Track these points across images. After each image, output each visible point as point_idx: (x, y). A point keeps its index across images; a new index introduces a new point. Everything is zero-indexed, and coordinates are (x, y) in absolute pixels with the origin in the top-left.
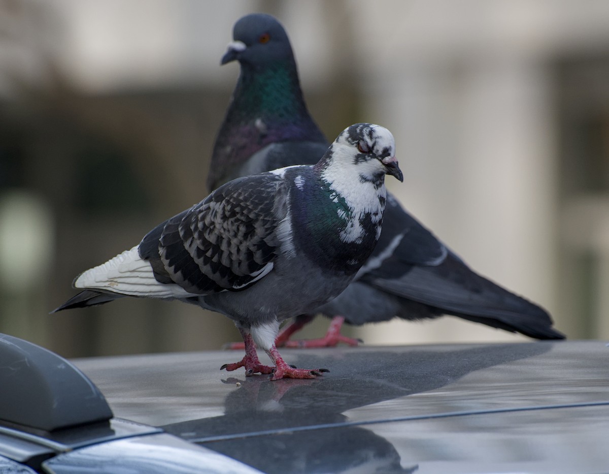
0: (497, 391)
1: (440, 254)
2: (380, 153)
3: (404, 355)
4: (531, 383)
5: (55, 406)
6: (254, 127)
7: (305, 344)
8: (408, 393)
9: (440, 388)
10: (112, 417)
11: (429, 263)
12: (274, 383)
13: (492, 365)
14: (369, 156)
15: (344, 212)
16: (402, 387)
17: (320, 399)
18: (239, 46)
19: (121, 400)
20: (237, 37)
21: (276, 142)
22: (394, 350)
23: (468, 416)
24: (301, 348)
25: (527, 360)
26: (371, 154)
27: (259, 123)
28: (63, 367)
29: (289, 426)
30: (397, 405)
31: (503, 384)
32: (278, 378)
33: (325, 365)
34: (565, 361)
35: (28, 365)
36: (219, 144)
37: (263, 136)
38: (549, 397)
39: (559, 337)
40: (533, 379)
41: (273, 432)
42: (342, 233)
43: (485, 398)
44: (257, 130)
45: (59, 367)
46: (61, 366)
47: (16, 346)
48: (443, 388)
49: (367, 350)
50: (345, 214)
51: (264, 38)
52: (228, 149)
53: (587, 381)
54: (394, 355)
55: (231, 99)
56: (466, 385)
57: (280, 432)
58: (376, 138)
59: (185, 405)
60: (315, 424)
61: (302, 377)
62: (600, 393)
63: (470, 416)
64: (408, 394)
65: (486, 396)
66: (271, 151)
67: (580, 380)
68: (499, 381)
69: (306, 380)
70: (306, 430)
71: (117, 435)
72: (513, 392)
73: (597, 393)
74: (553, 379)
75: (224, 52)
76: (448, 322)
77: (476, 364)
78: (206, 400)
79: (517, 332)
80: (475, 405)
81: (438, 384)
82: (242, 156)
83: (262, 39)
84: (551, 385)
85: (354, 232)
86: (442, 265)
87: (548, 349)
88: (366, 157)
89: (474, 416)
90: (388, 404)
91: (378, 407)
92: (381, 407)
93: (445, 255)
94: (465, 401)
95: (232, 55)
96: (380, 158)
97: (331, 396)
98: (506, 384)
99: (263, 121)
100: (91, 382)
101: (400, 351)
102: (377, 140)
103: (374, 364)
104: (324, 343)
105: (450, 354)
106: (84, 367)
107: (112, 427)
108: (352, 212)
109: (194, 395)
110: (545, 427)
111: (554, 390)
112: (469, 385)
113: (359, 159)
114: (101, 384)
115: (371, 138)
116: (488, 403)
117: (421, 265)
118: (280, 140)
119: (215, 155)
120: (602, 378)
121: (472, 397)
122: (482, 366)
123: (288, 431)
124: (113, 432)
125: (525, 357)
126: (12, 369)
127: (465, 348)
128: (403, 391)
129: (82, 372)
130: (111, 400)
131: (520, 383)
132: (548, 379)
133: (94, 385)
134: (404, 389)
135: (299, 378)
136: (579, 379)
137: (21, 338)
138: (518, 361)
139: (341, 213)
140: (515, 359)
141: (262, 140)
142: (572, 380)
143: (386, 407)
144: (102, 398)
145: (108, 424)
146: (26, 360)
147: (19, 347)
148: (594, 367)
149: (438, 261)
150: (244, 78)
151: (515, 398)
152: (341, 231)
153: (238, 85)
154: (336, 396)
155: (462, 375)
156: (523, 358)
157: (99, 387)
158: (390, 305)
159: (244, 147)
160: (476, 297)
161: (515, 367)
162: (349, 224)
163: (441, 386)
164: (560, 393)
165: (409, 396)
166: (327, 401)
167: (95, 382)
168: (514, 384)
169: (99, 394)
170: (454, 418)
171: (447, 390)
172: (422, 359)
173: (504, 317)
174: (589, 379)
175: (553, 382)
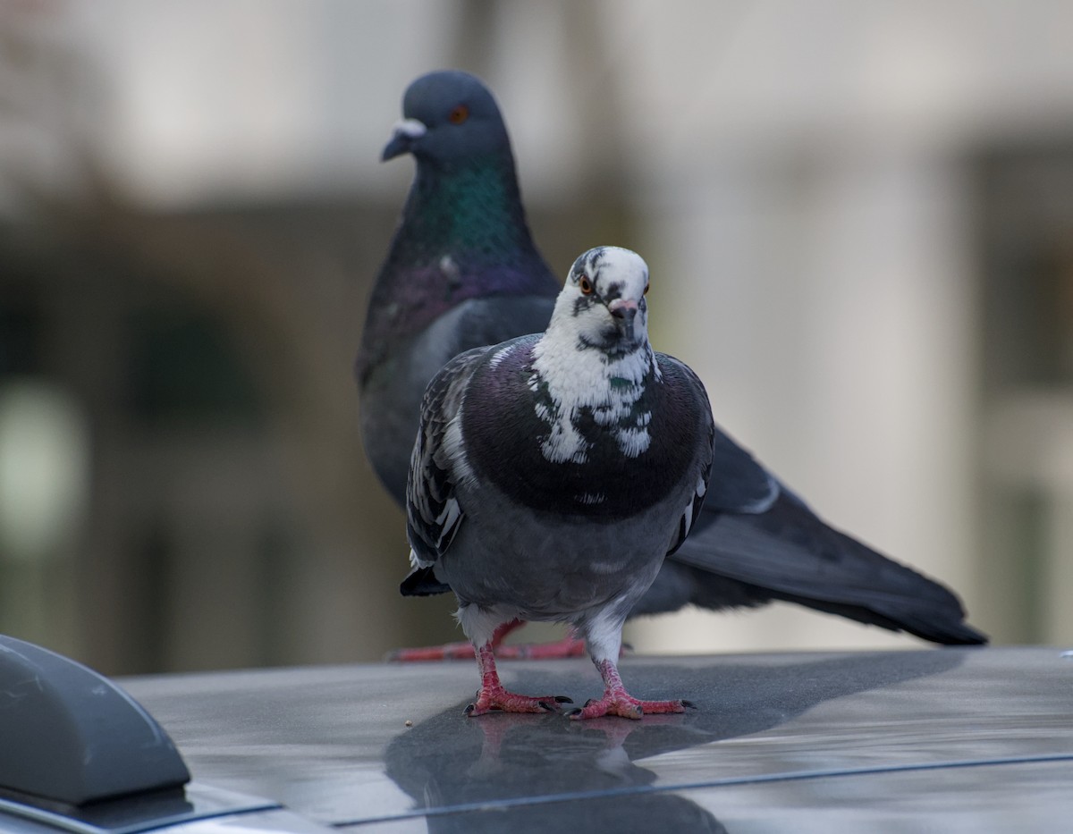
0: (868, 736)
1: (766, 493)
2: (605, 292)
3: (704, 671)
4: (927, 721)
5: (87, 760)
6: (438, 269)
7: (529, 652)
8: (711, 739)
9: (768, 731)
10: (187, 780)
11: (747, 509)
12: (474, 720)
13: (860, 690)
14: (592, 301)
15: (545, 407)
16: (701, 728)
17: (555, 749)
18: (414, 128)
19: (205, 751)
20: (411, 111)
21: (477, 297)
22: (687, 664)
23: (815, 780)
24: (524, 658)
25: (920, 681)
26: (595, 297)
27: (446, 263)
28: (103, 692)
29: (500, 797)
30: (690, 759)
31: (879, 724)
32: (482, 712)
33: (566, 689)
34: (987, 684)
35: (41, 688)
36: (377, 301)
37: (455, 287)
38: (960, 746)
39: (976, 641)
40: (931, 715)
41: (473, 806)
42: (546, 444)
43: (846, 749)
44: (443, 276)
45: (96, 691)
46: (100, 691)
47: (20, 655)
48: (772, 729)
49: (639, 663)
50: (547, 411)
51: (458, 115)
52: (393, 309)
53: (1027, 718)
54: (688, 671)
55: (399, 221)
56: (813, 725)
57: (486, 806)
58: (600, 267)
59: (316, 758)
60: (546, 794)
61: (525, 709)
62: (1049, 739)
63: (821, 780)
64: (711, 741)
65: (847, 745)
66: (467, 314)
67: (1015, 716)
68: (871, 718)
69: (532, 715)
70: (532, 805)
71: (198, 811)
72: (896, 737)
73: (1043, 739)
74: (966, 714)
75: (387, 138)
76: (780, 612)
77: (831, 688)
78: (356, 750)
79: (903, 631)
80: (831, 761)
81: (764, 725)
82: (417, 321)
83: (454, 116)
84: (963, 725)
85: (566, 443)
86: (771, 511)
87: (956, 662)
88: (589, 301)
89: (827, 779)
90: (677, 758)
91: (659, 764)
92: (663, 763)
93: (775, 494)
94: (811, 753)
95: (401, 144)
96: (606, 302)
97: (575, 744)
98: (884, 723)
99: (454, 260)
100: (153, 720)
101: (696, 664)
102: (602, 269)
103: (652, 688)
104: (564, 650)
105: (786, 671)
106: (140, 691)
107: (189, 798)
108: (558, 408)
109: (333, 742)
110: (952, 799)
111: (969, 734)
112: (819, 725)
113: (580, 305)
114: (169, 722)
115: (593, 266)
116: (852, 757)
117: (733, 513)
118: (484, 294)
119: (371, 320)
120: (1052, 713)
121: (823, 746)
122: (842, 691)
123: (500, 805)
124: (190, 807)
125: (919, 675)
126: (12, 695)
127: (811, 659)
128: (702, 735)
129: (136, 702)
130: (185, 751)
131: (908, 722)
132: (959, 714)
133: (156, 724)
134: (704, 732)
135: (518, 712)
136: (1012, 714)
137: (29, 641)
138: (905, 683)
139: (540, 409)
140: (900, 680)
141: (452, 293)
142: (1001, 717)
143: (673, 763)
144: (170, 747)
145: (182, 793)
146: (37, 679)
147: (24, 657)
148: (1039, 694)
149: (763, 506)
150: (421, 184)
151: (900, 748)
152: (543, 441)
153: (412, 197)
154: (584, 743)
155: (807, 706)
156: (915, 677)
157: (166, 727)
158: (680, 583)
159: (421, 305)
160: (830, 569)
161: (900, 693)
162: (555, 428)
163: (769, 727)
164: (979, 740)
165: (713, 743)
166: (568, 753)
167: (159, 718)
168: (898, 723)
169: (166, 740)
170: (791, 782)
171: (779, 734)
172: (736, 680)
173: (880, 603)
174: (1029, 714)
175: (966, 720)
